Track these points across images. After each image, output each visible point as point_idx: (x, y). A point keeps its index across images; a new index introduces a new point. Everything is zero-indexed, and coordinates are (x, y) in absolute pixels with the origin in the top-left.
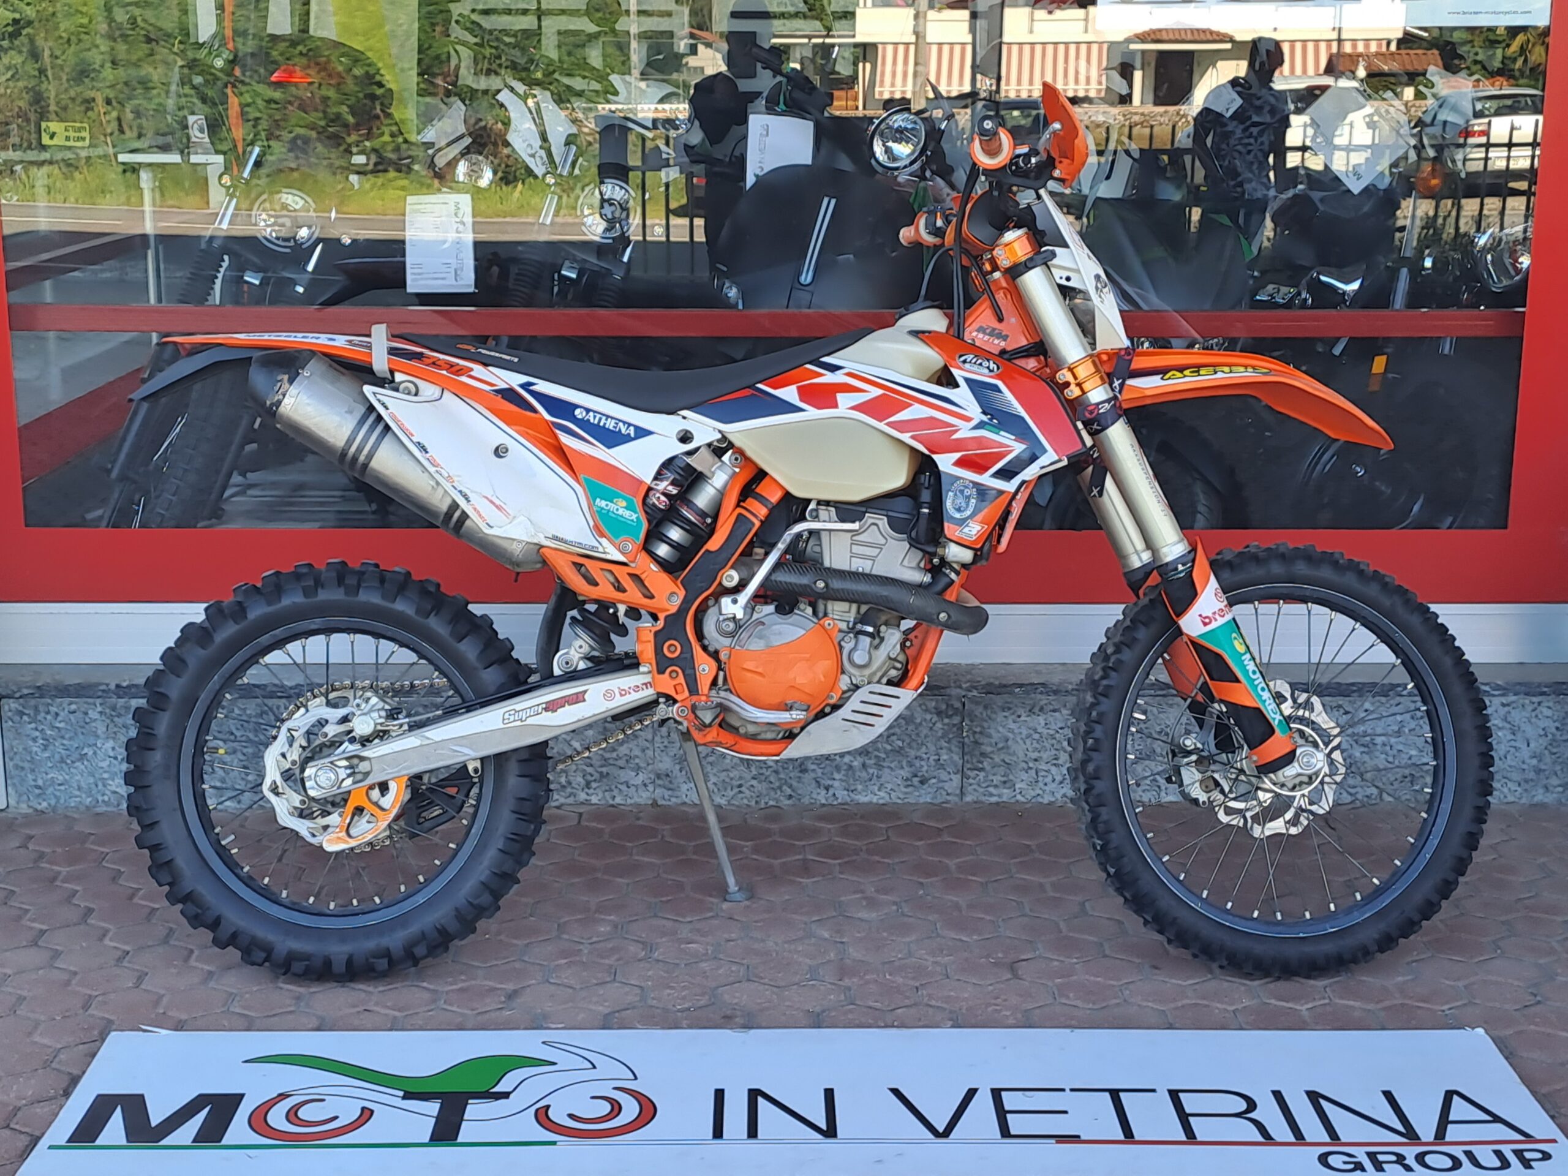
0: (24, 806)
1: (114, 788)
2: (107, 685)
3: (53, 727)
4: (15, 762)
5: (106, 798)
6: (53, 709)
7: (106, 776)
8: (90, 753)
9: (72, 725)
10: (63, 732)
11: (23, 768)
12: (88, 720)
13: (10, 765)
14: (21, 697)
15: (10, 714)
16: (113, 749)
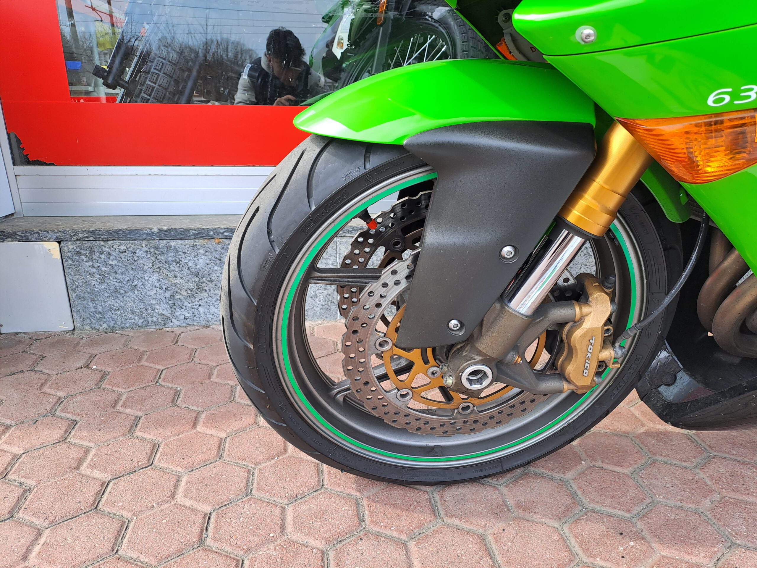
0: (87, 327)
1: (161, 311)
2: (151, 229)
3: (106, 264)
4: (77, 293)
5: (155, 319)
6: (106, 250)
7: (153, 302)
8: (140, 284)
9: (122, 263)
10: (115, 268)
11: (84, 298)
12: (136, 258)
13: (73, 295)
14: (78, 240)
15: (69, 254)
16: (159, 280)
